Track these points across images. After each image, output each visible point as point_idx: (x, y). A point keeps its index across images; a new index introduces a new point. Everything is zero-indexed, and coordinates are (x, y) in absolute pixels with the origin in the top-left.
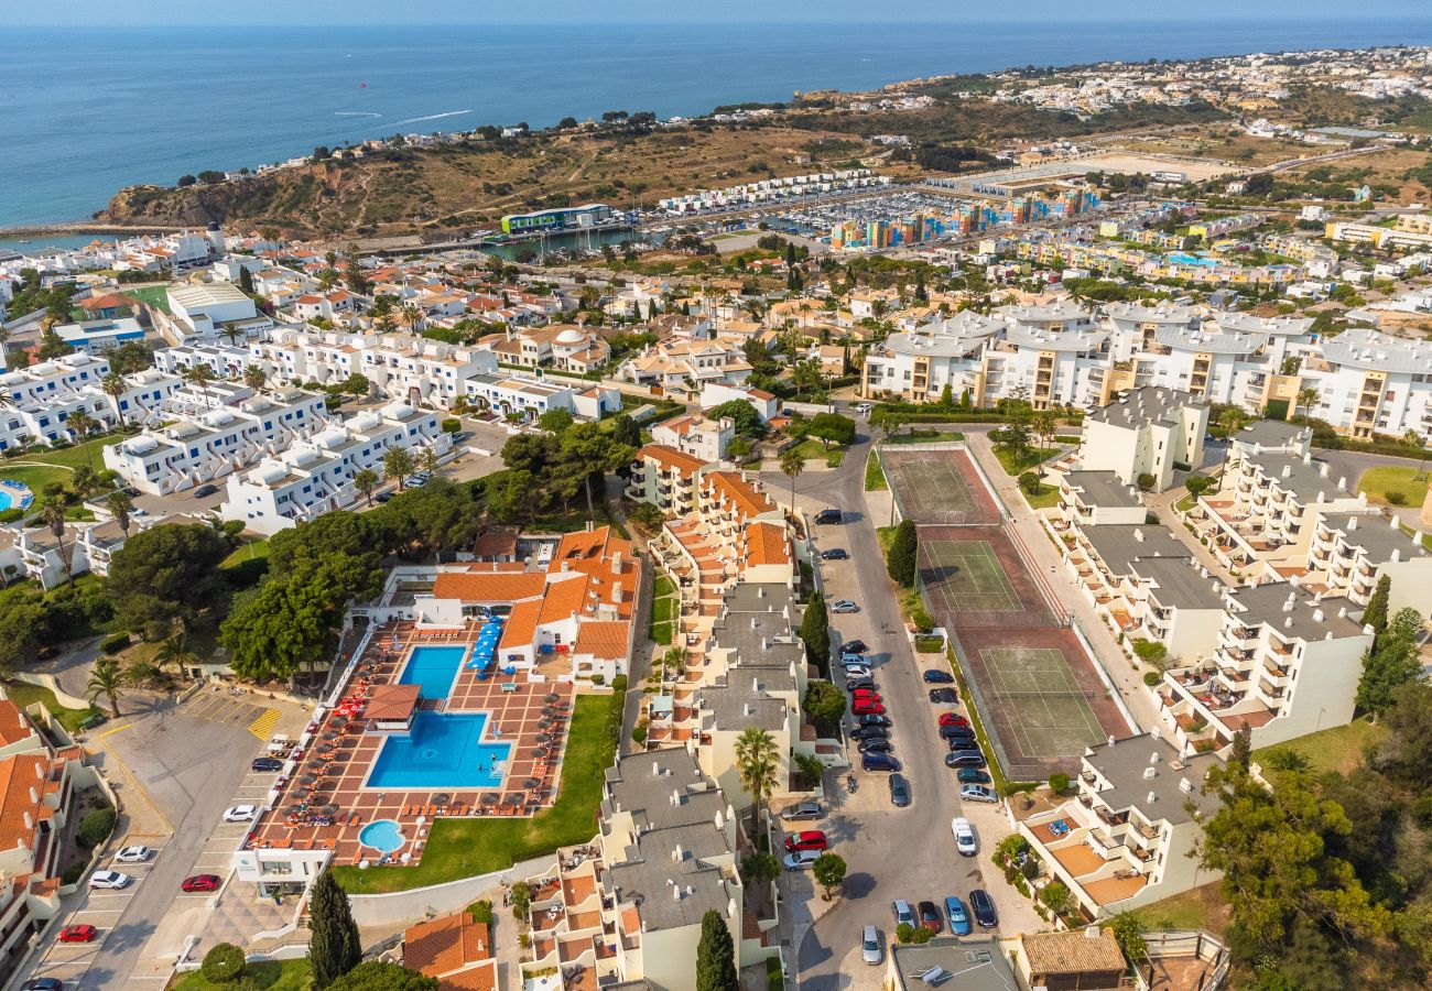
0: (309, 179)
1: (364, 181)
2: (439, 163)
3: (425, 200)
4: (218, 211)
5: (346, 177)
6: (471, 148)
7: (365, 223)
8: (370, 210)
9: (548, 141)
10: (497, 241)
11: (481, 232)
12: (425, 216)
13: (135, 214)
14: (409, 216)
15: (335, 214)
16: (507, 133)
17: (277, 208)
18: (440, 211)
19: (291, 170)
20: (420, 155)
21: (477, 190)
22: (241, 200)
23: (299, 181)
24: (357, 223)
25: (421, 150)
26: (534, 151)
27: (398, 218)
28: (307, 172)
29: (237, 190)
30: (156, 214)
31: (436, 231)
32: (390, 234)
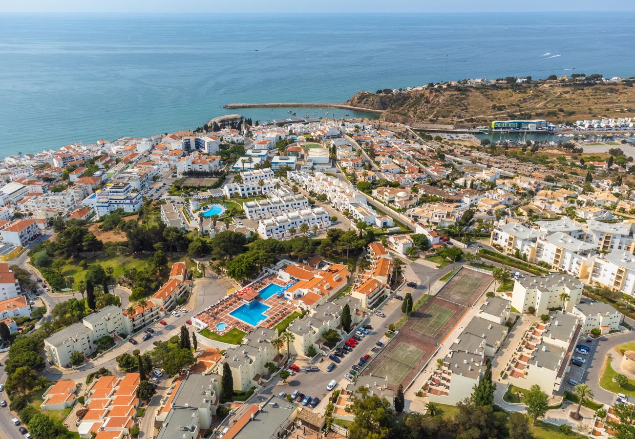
0: (422, 95)
1: (441, 99)
2: (478, 94)
3: (463, 110)
4: (386, 104)
5: (436, 96)
6: (497, 87)
7: (434, 117)
8: (438, 112)
9: (537, 86)
10: (486, 131)
11: (481, 127)
12: (460, 117)
13: (358, 103)
14: (453, 116)
15: (424, 112)
16: (519, 81)
17: (407, 106)
18: (468, 115)
19: (416, 91)
20: (471, 89)
21: (489, 107)
22: (395, 101)
23: (418, 96)
24: (430, 117)
25: (472, 87)
26: (528, 90)
27: (448, 116)
28: (422, 92)
29: (395, 97)
30: (365, 103)
31: (461, 124)
32: (442, 123)
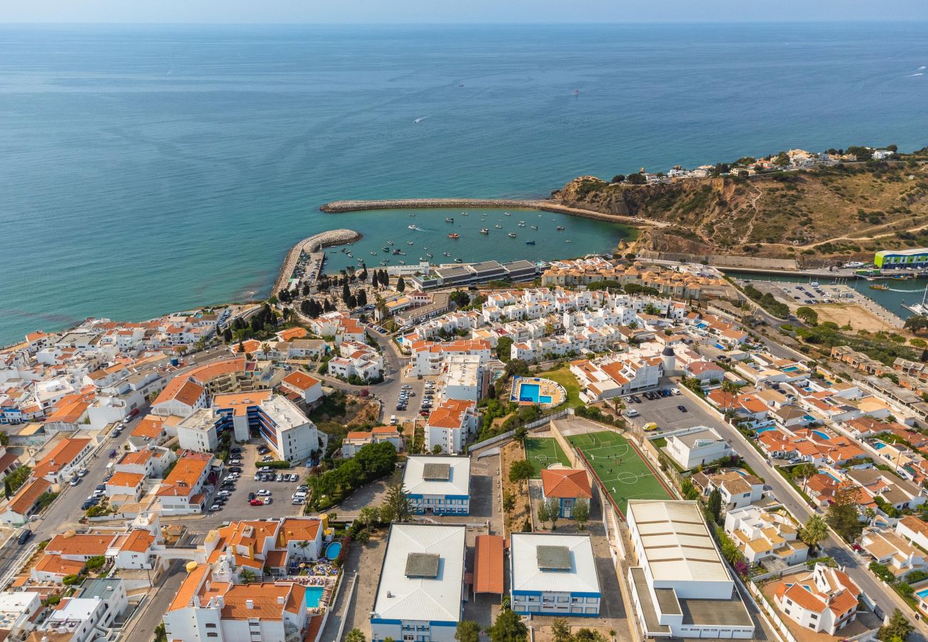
0: (708, 189)
1: (754, 199)
2: (818, 186)
3: (804, 224)
4: (635, 205)
5: (739, 192)
6: (845, 170)
7: (751, 242)
8: (757, 230)
9: (916, 165)
10: (868, 274)
11: (853, 264)
12: (803, 240)
13: (579, 200)
14: (789, 239)
15: (727, 229)
16: (878, 155)
17: (678, 209)
18: (817, 236)
19: (695, 179)
20: (802, 176)
21: (852, 217)
22: (654, 199)
23: (699, 189)
24: (744, 241)
25: (804, 172)
26: (902, 174)
27: (779, 240)
28: (707, 183)
29: (652, 192)
30: (593, 201)
31: (812, 258)
32: (770, 256)
